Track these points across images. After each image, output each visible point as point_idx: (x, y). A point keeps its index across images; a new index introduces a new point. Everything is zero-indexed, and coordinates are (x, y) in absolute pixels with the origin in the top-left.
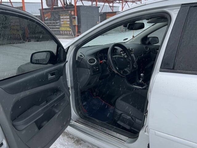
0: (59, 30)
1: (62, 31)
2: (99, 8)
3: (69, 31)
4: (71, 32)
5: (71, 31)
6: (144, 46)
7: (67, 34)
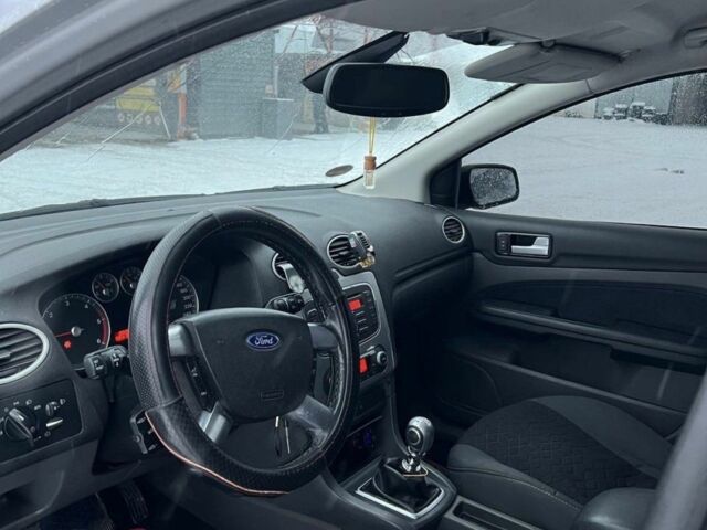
0: (113, 107)
1: (125, 114)
2: (276, 35)
3: (153, 114)
4: (161, 119)
5: (157, 113)
6: (441, 218)
7: (142, 127)
